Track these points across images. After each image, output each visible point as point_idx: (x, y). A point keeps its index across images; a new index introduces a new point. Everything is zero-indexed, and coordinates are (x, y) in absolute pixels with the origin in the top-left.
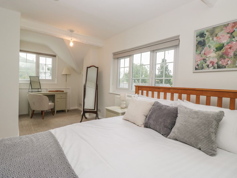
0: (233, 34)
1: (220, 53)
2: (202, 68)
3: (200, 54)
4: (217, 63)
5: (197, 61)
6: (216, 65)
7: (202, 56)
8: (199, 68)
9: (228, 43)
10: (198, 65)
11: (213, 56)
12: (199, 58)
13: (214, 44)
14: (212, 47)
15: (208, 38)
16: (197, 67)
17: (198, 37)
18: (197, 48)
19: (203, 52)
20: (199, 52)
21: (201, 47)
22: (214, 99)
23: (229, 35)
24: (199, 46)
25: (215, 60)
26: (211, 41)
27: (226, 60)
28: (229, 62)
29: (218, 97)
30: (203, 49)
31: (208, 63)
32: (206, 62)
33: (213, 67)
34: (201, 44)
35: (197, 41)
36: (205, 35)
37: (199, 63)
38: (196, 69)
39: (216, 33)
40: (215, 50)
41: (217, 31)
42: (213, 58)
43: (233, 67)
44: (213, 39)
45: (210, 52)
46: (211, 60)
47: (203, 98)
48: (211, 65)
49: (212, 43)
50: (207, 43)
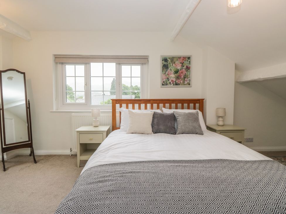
0: (183, 64)
1: (177, 75)
2: (167, 84)
3: (165, 74)
4: (175, 82)
5: (163, 79)
6: (174, 83)
7: (166, 76)
8: (165, 84)
9: (181, 69)
10: (164, 82)
11: (173, 76)
12: (164, 77)
13: (173, 68)
14: (172, 70)
15: (170, 63)
16: (163, 83)
17: (164, 61)
18: (163, 69)
19: (167, 73)
20: (164, 72)
21: (165, 69)
22: (180, 105)
23: (181, 64)
24: (164, 68)
25: (174, 80)
26: (172, 66)
27: (180, 80)
28: (181, 82)
29: (182, 104)
30: (167, 70)
31: (170, 81)
32: (169, 80)
33: (173, 84)
34: (165, 67)
35: (163, 63)
36: (168, 61)
37: (164, 80)
38: (163, 85)
39: (174, 61)
40: (174, 73)
41: (175, 60)
42: (173, 78)
43: (183, 85)
44: (172, 65)
45: (171, 74)
46: (172, 79)
47: (173, 105)
48: (172, 83)
49: (172, 68)
50: (169, 66)
